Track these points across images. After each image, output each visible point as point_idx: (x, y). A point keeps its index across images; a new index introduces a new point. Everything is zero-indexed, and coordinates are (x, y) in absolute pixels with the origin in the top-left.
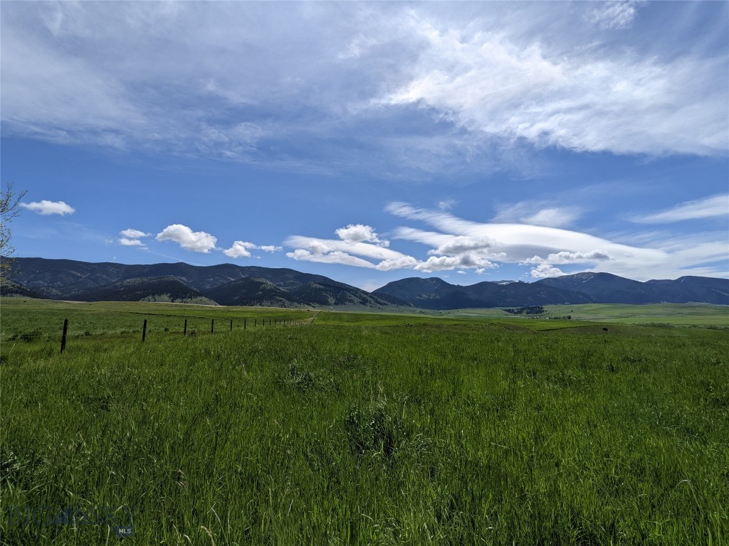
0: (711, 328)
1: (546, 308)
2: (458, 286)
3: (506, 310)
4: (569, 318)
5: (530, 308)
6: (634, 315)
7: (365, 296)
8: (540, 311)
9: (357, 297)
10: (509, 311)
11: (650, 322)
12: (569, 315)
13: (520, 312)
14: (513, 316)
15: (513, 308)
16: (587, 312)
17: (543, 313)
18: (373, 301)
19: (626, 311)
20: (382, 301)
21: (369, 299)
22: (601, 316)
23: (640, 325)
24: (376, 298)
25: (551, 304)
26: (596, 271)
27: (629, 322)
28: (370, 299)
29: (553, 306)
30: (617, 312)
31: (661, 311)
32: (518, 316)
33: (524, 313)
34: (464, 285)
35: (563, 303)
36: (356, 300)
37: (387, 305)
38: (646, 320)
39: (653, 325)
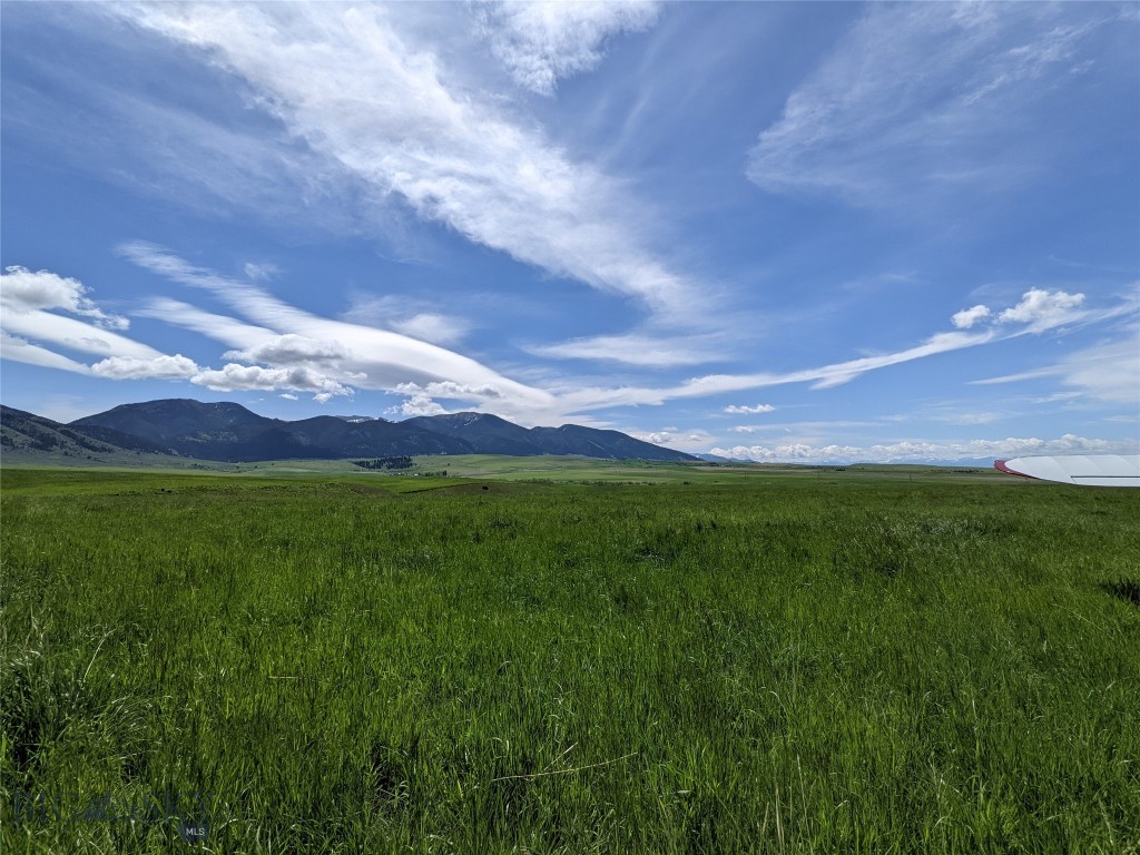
0: (585, 483)
1: (416, 459)
2: (276, 420)
3: (356, 463)
4: (445, 473)
5: (391, 460)
6: (517, 469)
7: (48, 430)
8: (407, 464)
10: (361, 464)
11: (531, 478)
12: (444, 469)
13: (378, 466)
14: (367, 472)
15: (369, 460)
16: (466, 466)
17: (411, 468)
19: (510, 464)
20: (98, 444)
22: (482, 471)
23: (522, 481)
24: (80, 435)
25: (423, 454)
26: (481, 411)
27: (511, 477)
28: (63, 438)
30: (499, 466)
31: (543, 464)
32: (374, 472)
33: (384, 468)
34: (287, 419)
35: (438, 452)
36: (20, 439)
37: (110, 451)
38: (528, 475)
39: (535, 482)
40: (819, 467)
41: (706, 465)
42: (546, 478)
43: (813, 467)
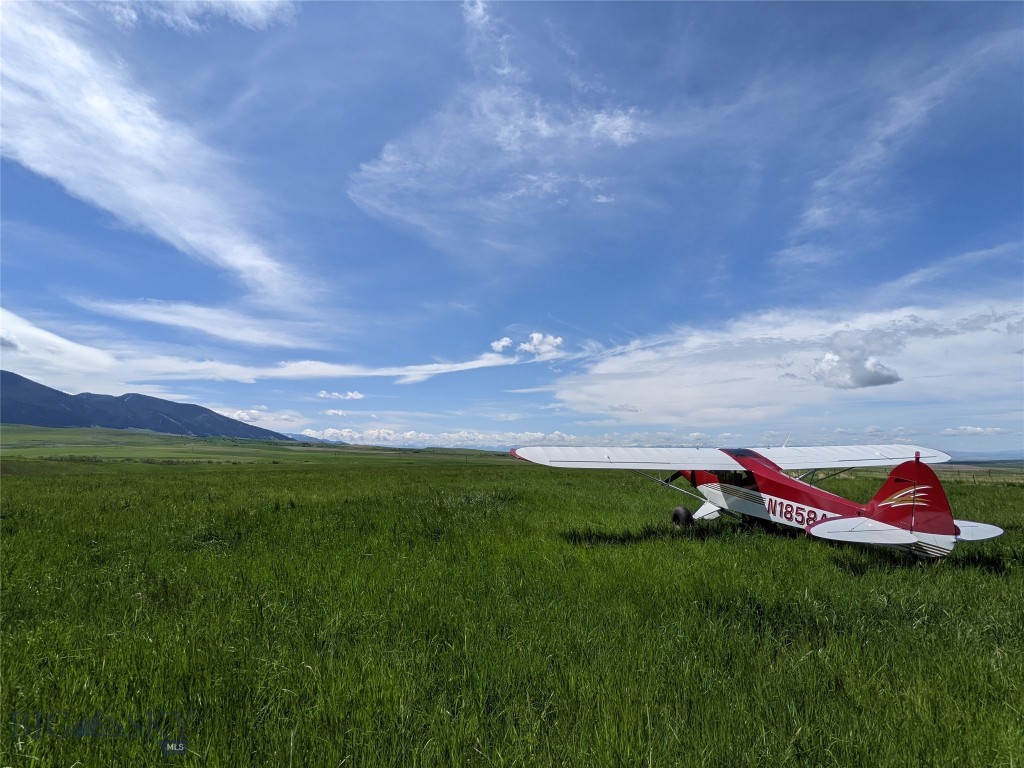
6: (44, 444)
11: (67, 455)
19: (32, 437)
23: (50, 459)
27: (31, 454)
30: (13, 438)
31: (89, 438)
39: (72, 459)
40: (400, 450)
41: (298, 445)
42: (90, 455)
43: (395, 450)
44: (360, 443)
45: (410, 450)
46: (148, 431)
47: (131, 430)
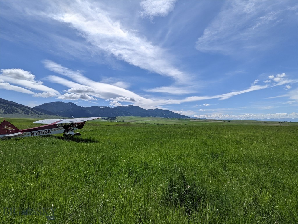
1: (117, 117)
4: (124, 121)
9: (22, 110)
16: (130, 119)
17: (116, 120)
18: (33, 112)
19: (141, 119)
20: (39, 113)
21: (30, 111)
24: (35, 111)
26: (134, 105)
29: (120, 117)
30: (138, 119)
31: (149, 119)
32: (106, 121)
33: (109, 120)
34: (85, 107)
40: (223, 121)
44: (211, 119)
45: (227, 121)
46: (160, 117)
47: (157, 117)
